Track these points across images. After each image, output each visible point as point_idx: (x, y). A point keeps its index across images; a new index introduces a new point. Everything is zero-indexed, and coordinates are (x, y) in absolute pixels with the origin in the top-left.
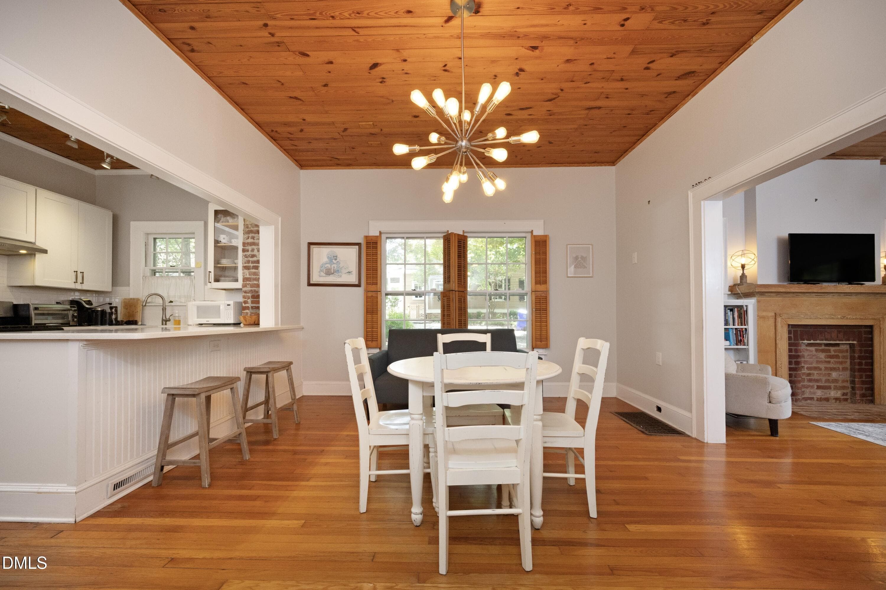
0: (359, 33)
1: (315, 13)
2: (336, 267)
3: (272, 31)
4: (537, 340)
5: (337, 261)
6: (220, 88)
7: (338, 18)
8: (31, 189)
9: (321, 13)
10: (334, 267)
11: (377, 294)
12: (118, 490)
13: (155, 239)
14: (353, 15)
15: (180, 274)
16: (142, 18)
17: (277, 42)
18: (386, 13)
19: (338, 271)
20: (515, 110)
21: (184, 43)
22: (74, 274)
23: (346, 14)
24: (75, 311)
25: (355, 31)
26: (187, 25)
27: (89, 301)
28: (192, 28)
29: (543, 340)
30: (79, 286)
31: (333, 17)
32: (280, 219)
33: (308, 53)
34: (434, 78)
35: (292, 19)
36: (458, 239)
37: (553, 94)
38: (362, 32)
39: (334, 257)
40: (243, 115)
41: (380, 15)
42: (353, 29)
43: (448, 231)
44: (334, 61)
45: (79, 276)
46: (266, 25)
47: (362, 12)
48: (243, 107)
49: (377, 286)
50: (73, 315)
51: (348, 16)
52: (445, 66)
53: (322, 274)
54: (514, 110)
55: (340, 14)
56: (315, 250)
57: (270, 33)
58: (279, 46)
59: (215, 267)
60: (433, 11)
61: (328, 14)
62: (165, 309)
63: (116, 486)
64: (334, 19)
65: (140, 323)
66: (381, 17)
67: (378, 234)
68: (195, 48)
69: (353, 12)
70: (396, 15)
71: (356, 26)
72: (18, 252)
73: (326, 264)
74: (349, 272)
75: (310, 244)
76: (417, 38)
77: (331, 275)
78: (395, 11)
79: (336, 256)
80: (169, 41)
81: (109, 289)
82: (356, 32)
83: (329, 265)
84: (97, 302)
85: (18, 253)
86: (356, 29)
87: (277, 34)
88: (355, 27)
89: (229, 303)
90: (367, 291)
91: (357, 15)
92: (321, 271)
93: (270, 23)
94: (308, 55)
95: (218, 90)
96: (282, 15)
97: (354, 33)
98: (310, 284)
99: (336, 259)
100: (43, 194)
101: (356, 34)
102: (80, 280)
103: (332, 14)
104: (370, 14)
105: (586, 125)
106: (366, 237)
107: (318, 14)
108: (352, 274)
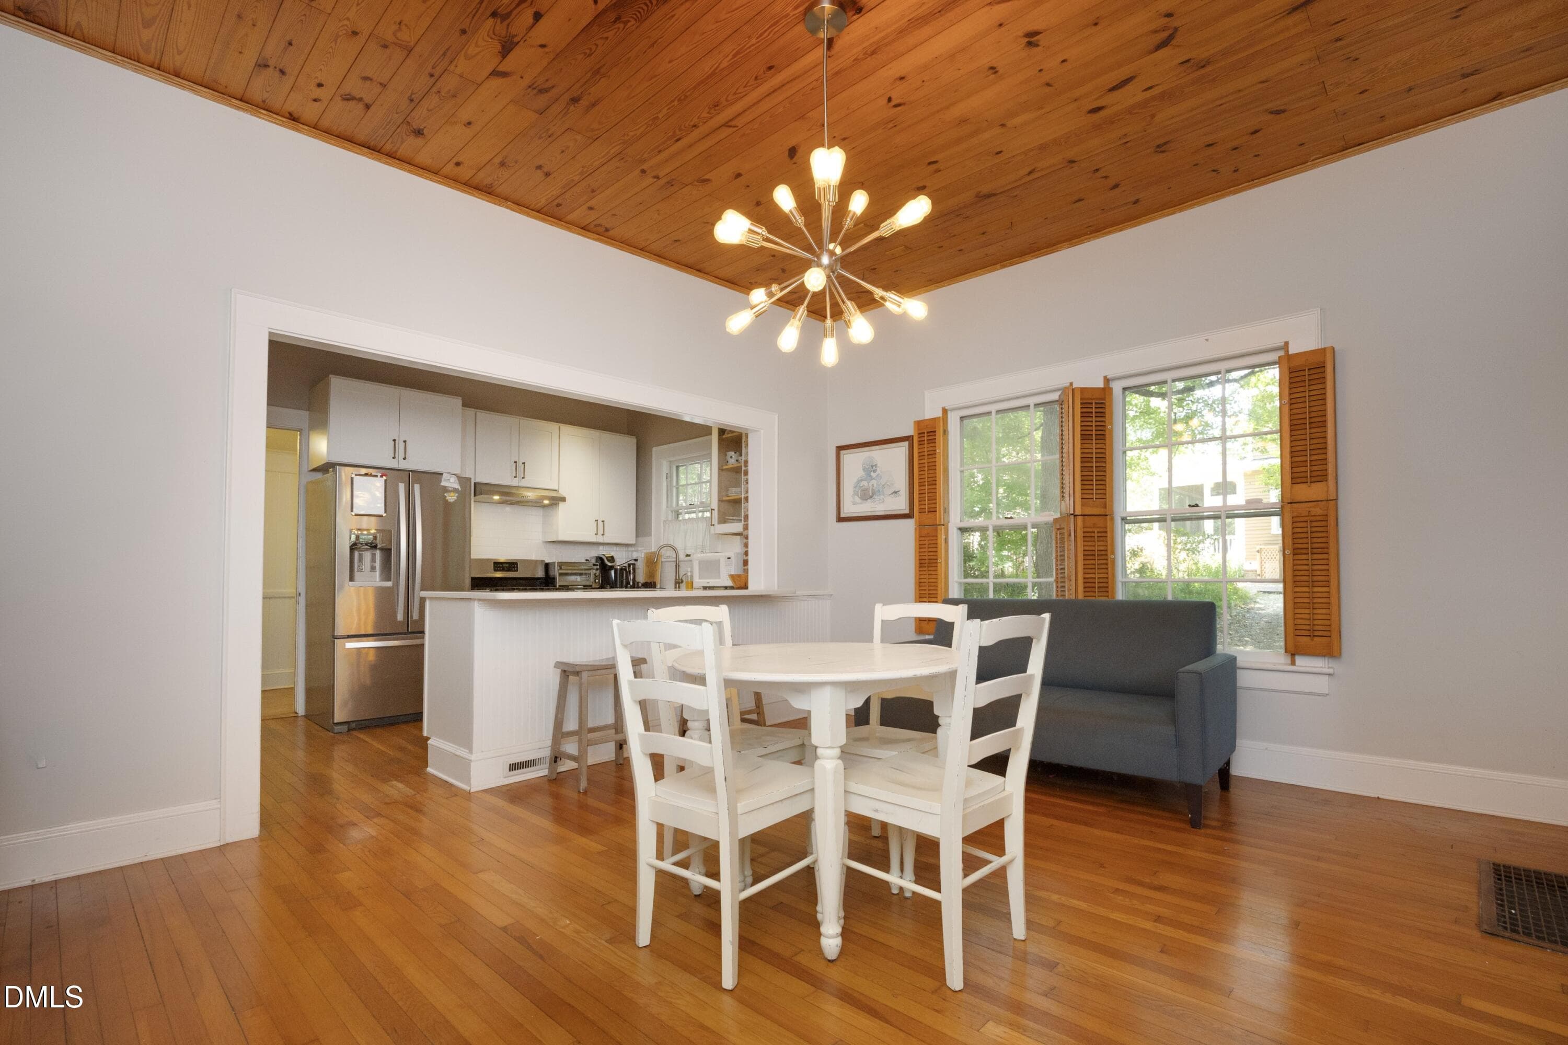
0: (737, 127)
1: (674, 132)
2: (875, 485)
3: (654, 174)
4: (1298, 633)
5: (877, 473)
6: (660, 256)
7: (701, 124)
8: (554, 427)
9: (680, 130)
10: (873, 485)
11: (936, 530)
12: (517, 772)
13: (678, 467)
14: (712, 111)
15: (697, 515)
16: (549, 220)
17: (668, 182)
18: (745, 87)
19: (879, 491)
20: (1102, 96)
21: (596, 226)
22: (595, 522)
23: (705, 115)
24: (597, 569)
25: (730, 126)
26: (585, 207)
27: (612, 557)
28: (591, 208)
29: (1316, 633)
30: (600, 539)
31: (695, 126)
32: (776, 417)
33: (706, 177)
34: (891, 125)
35: (660, 152)
36: (1081, 399)
37: (1156, 31)
38: (739, 122)
39: (872, 466)
40: (702, 278)
41: (740, 93)
42: (726, 125)
43: (1071, 384)
44: (740, 171)
45: (600, 524)
46: (643, 171)
47: (718, 102)
48: (698, 267)
49: (936, 515)
50: (595, 574)
51: (708, 115)
52: (890, 100)
53: (857, 499)
54: (1096, 99)
55: (698, 118)
56: (847, 456)
57: (654, 177)
58: (672, 185)
59: (720, 501)
60: (798, 49)
61: (687, 125)
62: (679, 566)
63: (514, 767)
64: (697, 128)
65: (658, 586)
66: (744, 93)
67: (939, 414)
68: (608, 226)
69: (710, 108)
70: (758, 81)
71: (727, 120)
72: (542, 502)
73: (862, 480)
74: (895, 492)
75: (840, 449)
76: (811, 90)
77: (869, 500)
78: (753, 77)
79: (876, 465)
80: (584, 231)
81: (633, 541)
82: (734, 127)
83: (865, 483)
84: (621, 559)
85: (542, 504)
86: (730, 124)
87: (661, 174)
88: (727, 123)
89: (728, 555)
90: (920, 526)
91: (717, 108)
92: (855, 493)
93: (645, 167)
94: (708, 180)
95: (655, 259)
96: (649, 153)
97: (731, 130)
98: (840, 519)
99: (875, 471)
100: (567, 429)
101: (735, 129)
102: (601, 532)
103: (692, 124)
104: (729, 99)
105: (1339, 39)
106: (918, 424)
107: (678, 132)
108: (899, 495)
